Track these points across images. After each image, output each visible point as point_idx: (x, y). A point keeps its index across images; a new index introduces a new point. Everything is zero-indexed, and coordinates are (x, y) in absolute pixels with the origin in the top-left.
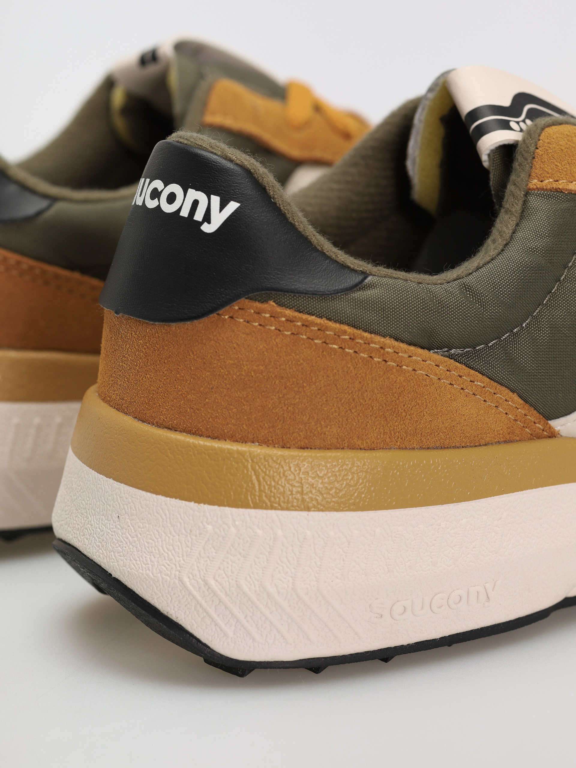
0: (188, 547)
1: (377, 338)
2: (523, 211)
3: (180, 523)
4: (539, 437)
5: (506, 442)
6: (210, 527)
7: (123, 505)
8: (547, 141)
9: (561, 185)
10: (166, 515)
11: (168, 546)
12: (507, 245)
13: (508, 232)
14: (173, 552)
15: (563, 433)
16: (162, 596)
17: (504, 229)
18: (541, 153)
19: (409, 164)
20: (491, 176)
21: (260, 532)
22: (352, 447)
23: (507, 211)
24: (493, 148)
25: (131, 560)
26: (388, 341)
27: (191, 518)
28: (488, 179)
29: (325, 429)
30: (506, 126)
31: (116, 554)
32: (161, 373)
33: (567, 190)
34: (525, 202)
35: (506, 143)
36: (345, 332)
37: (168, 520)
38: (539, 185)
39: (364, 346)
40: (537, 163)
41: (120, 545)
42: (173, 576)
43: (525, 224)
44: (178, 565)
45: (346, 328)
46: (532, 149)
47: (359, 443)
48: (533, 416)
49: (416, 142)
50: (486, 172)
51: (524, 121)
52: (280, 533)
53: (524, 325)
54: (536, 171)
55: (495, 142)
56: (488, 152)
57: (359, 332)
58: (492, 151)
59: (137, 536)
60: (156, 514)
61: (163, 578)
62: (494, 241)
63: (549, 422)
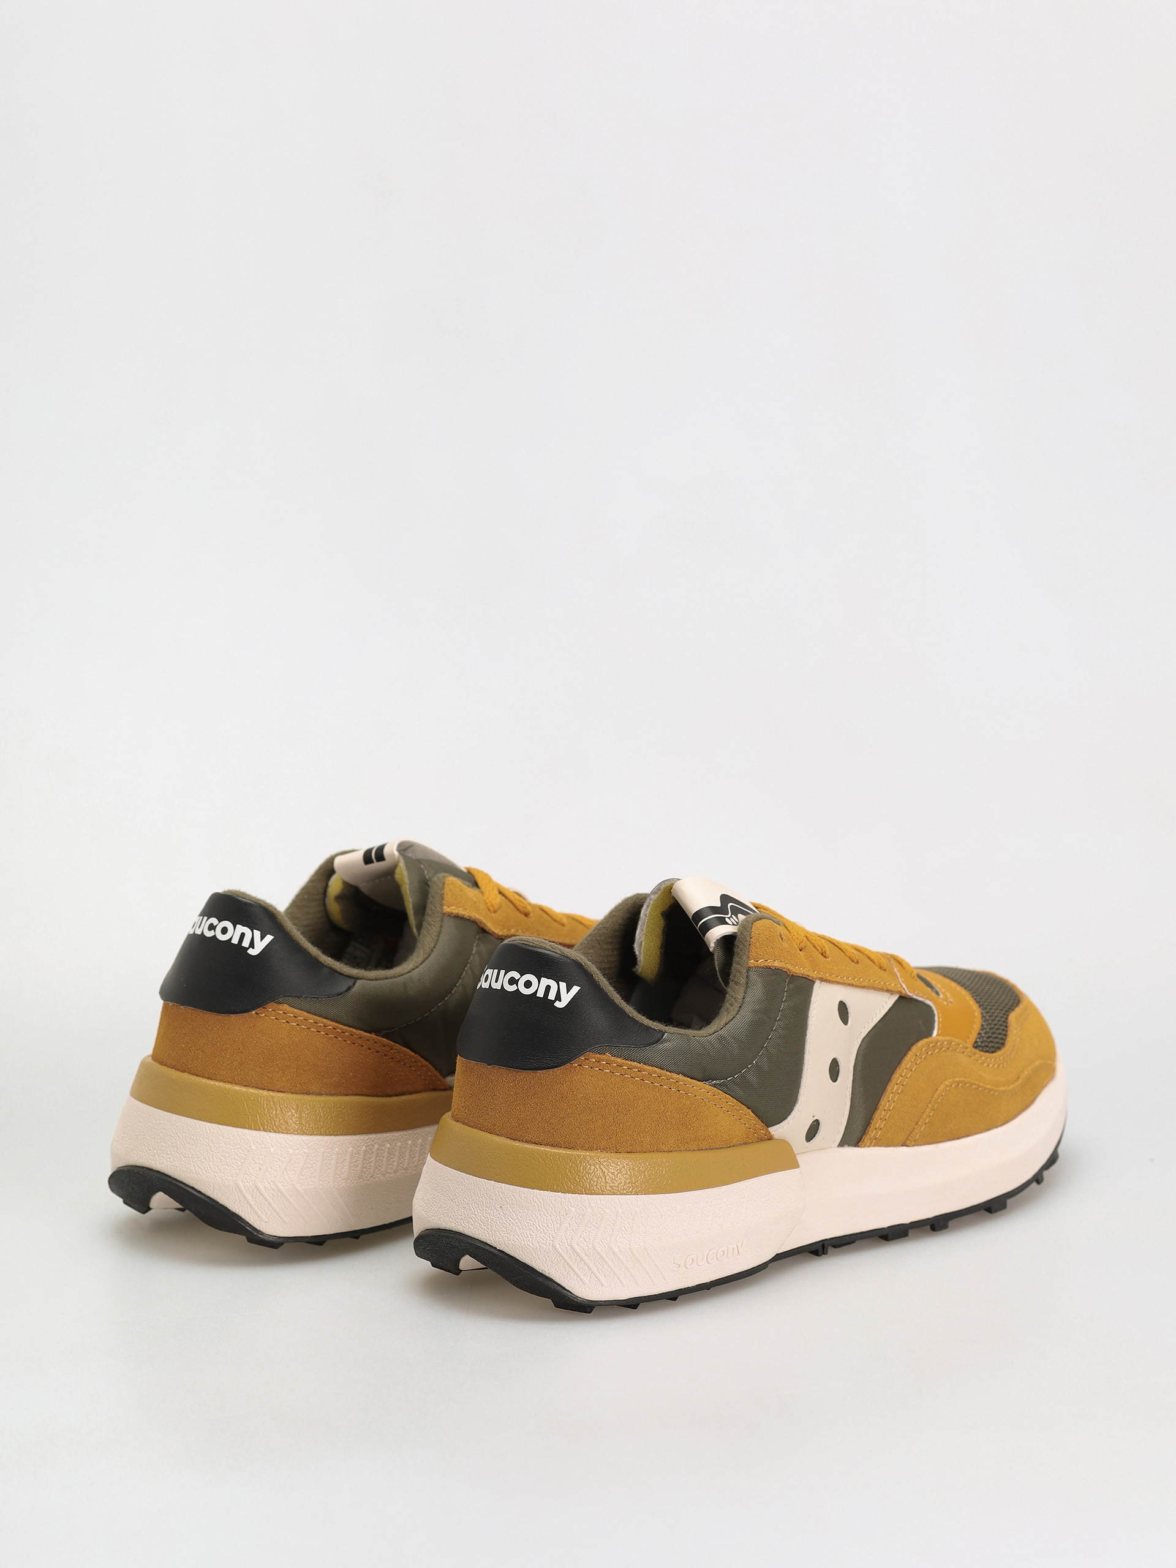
0: (557, 1223)
1: (675, 1075)
2: (747, 983)
3: (552, 1208)
4: (762, 1140)
5: (745, 1144)
6: (573, 1209)
7: (505, 1198)
8: (757, 932)
9: (770, 963)
10: (540, 1203)
11: (543, 1224)
12: (740, 1007)
13: (740, 996)
14: (547, 1228)
15: (775, 1137)
16: (539, 1258)
17: (738, 996)
18: (754, 941)
19: (636, 946)
20: (716, 957)
21: (607, 1211)
22: (658, 1151)
23: (736, 983)
24: (718, 938)
25: (514, 1236)
26: (681, 1077)
27: (560, 1204)
28: (713, 960)
29: (642, 1139)
30: (723, 922)
31: (501, 1233)
32: (529, 1105)
33: (774, 966)
34: (747, 977)
35: (727, 934)
36: (655, 1072)
37: (542, 1206)
38: (756, 964)
39: (667, 1081)
40: (753, 949)
41: (504, 1227)
42: (548, 1244)
43: (749, 991)
44: (551, 1237)
45: (656, 1069)
46: (748, 939)
47: (663, 1147)
48: (759, 1125)
49: (642, 930)
50: (711, 955)
51: (731, 917)
52: (620, 1211)
53: (754, 1062)
54: (753, 954)
55: (719, 934)
56: (715, 941)
57: (665, 1072)
58: (718, 940)
59: (518, 1219)
60: (533, 1203)
61: (540, 1246)
62: (731, 1005)
63: (769, 1129)
